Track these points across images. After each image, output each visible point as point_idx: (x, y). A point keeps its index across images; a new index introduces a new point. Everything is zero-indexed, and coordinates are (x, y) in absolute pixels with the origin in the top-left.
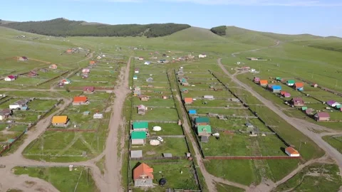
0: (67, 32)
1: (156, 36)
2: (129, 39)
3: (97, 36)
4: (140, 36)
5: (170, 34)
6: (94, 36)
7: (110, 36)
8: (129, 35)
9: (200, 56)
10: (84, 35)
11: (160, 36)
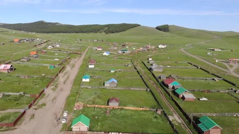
0: (44, 30)
1: (113, 32)
2: (91, 35)
3: (66, 32)
4: (100, 32)
5: (124, 31)
6: (64, 32)
7: (77, 32)
8: (91, 32)
9: (160, 46)
10: (56, 32)
11: (117, 32)
